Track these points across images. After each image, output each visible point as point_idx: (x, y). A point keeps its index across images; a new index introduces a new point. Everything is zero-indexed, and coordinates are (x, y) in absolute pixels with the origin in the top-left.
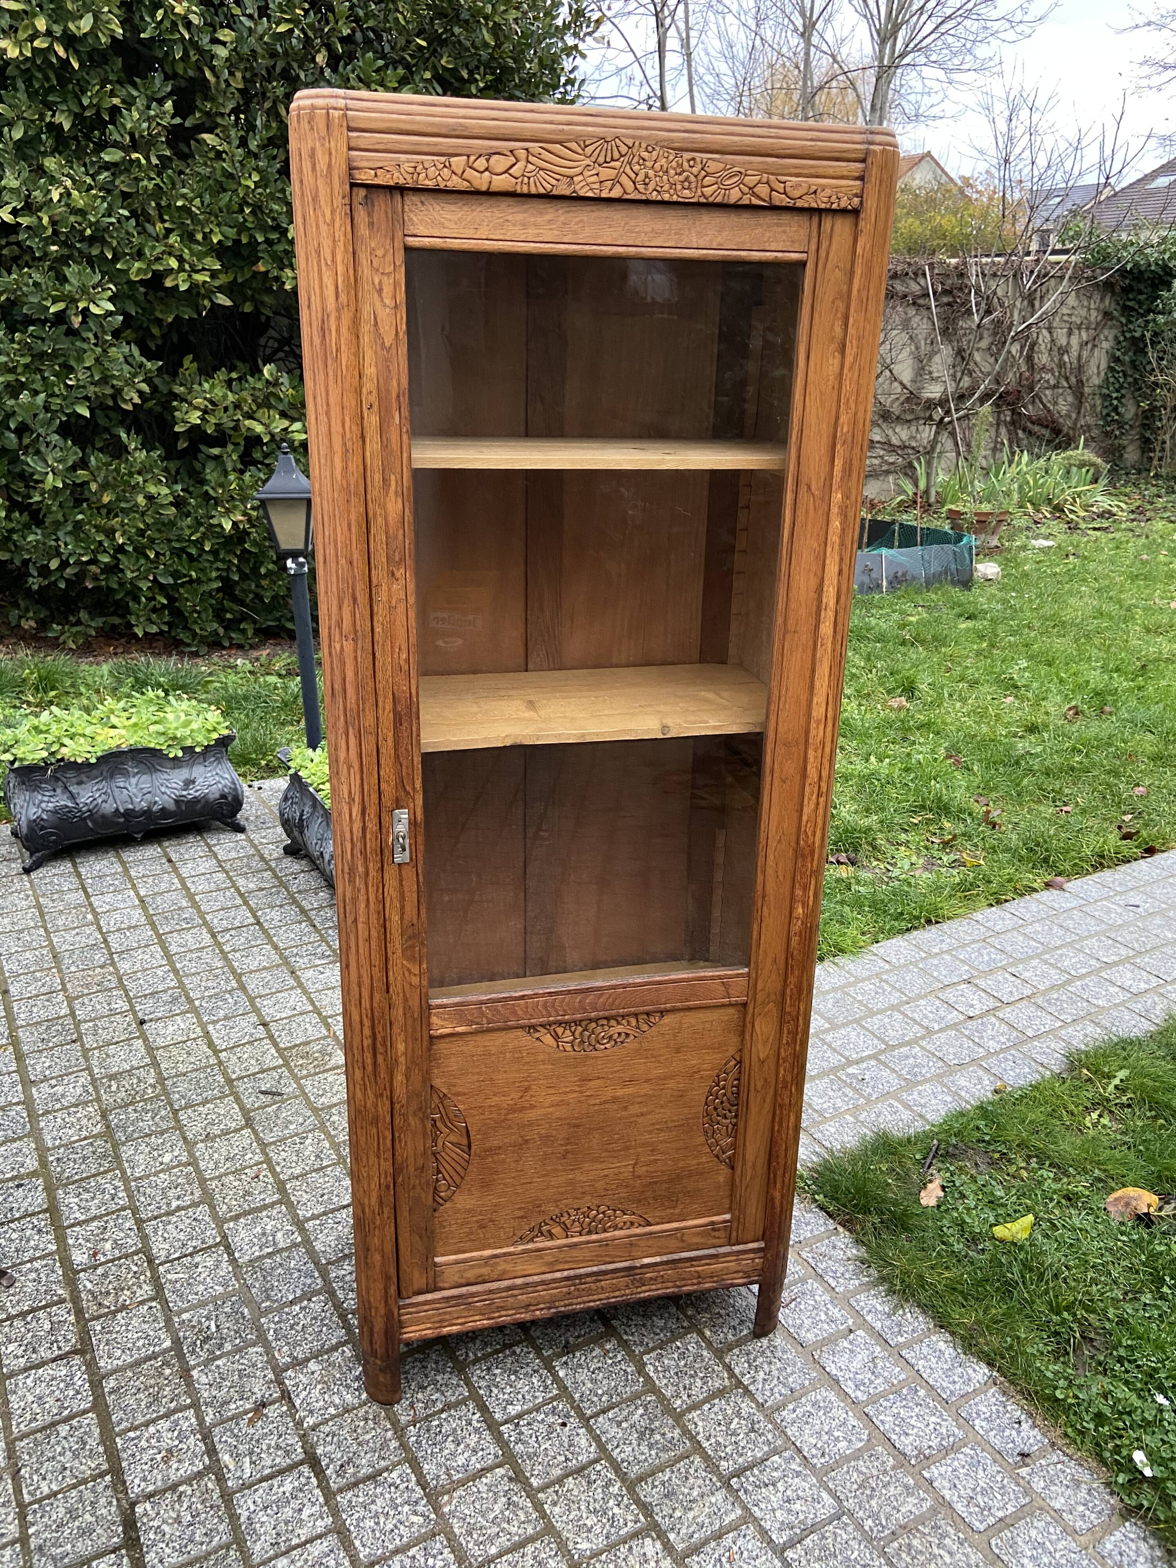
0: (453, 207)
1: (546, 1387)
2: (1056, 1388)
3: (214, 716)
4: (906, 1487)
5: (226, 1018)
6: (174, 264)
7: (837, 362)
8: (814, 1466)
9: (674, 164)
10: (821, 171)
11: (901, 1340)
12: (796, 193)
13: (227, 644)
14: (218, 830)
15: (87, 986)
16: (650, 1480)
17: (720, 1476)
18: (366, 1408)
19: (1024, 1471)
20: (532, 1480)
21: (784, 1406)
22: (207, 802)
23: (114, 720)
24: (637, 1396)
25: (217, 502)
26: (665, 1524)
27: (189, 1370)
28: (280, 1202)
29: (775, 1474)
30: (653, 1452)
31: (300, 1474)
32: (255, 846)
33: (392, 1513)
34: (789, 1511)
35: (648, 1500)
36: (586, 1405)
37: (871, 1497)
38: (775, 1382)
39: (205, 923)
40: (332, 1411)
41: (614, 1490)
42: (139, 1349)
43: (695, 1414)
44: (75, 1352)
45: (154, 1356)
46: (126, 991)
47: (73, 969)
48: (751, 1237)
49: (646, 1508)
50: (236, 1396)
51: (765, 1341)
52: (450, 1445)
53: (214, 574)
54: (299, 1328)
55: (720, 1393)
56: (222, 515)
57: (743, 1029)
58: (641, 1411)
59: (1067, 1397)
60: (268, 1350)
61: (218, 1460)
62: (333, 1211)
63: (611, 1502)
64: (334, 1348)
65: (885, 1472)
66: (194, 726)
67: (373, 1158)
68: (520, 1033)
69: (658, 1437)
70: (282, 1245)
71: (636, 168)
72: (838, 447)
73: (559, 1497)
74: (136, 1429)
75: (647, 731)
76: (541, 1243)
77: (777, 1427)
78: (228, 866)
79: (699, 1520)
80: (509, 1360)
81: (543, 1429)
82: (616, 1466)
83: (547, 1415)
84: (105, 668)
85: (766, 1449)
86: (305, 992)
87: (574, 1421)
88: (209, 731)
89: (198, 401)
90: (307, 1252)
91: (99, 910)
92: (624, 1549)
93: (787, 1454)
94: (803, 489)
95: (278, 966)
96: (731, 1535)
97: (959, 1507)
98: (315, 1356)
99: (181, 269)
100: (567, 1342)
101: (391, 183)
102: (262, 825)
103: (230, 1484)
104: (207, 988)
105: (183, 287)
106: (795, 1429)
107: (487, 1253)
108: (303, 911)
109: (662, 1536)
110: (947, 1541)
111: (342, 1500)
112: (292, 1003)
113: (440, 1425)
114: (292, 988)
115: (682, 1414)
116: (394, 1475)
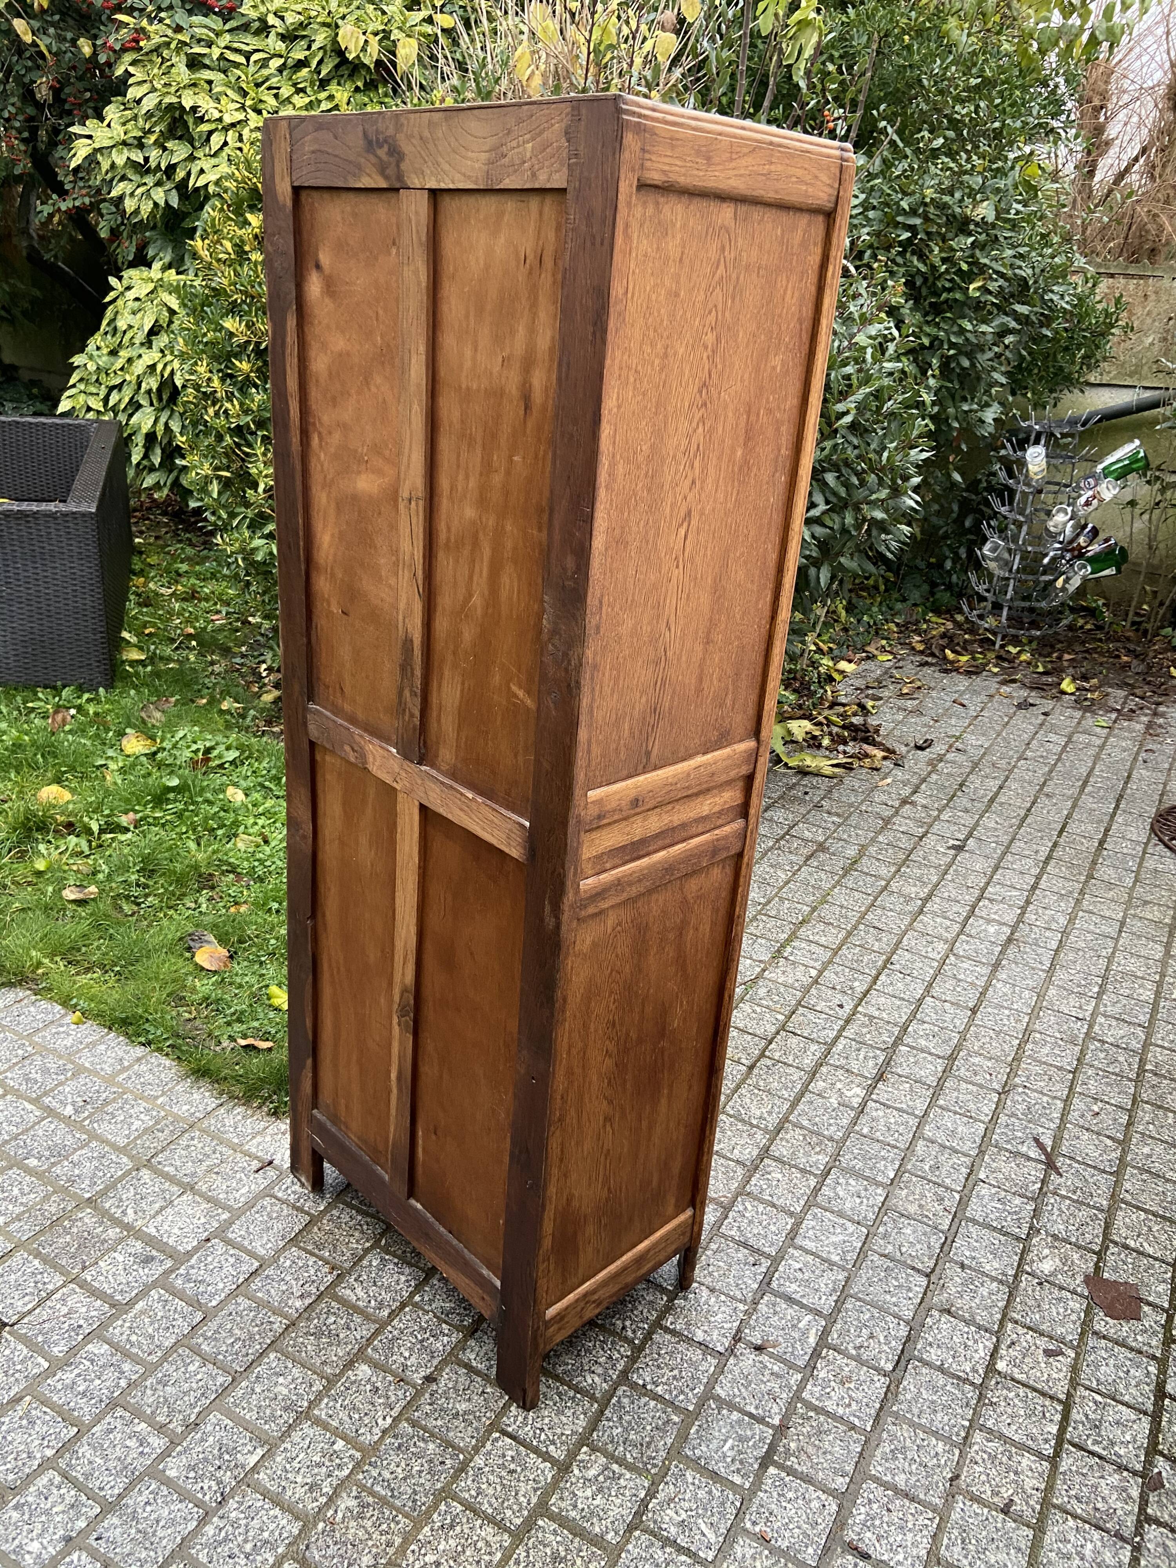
50: (767, 1372)
54: (676, 1372)
60: (713, 1381)
64: (673, 1333)
70: (603, 1460)
98: (690, 1341)
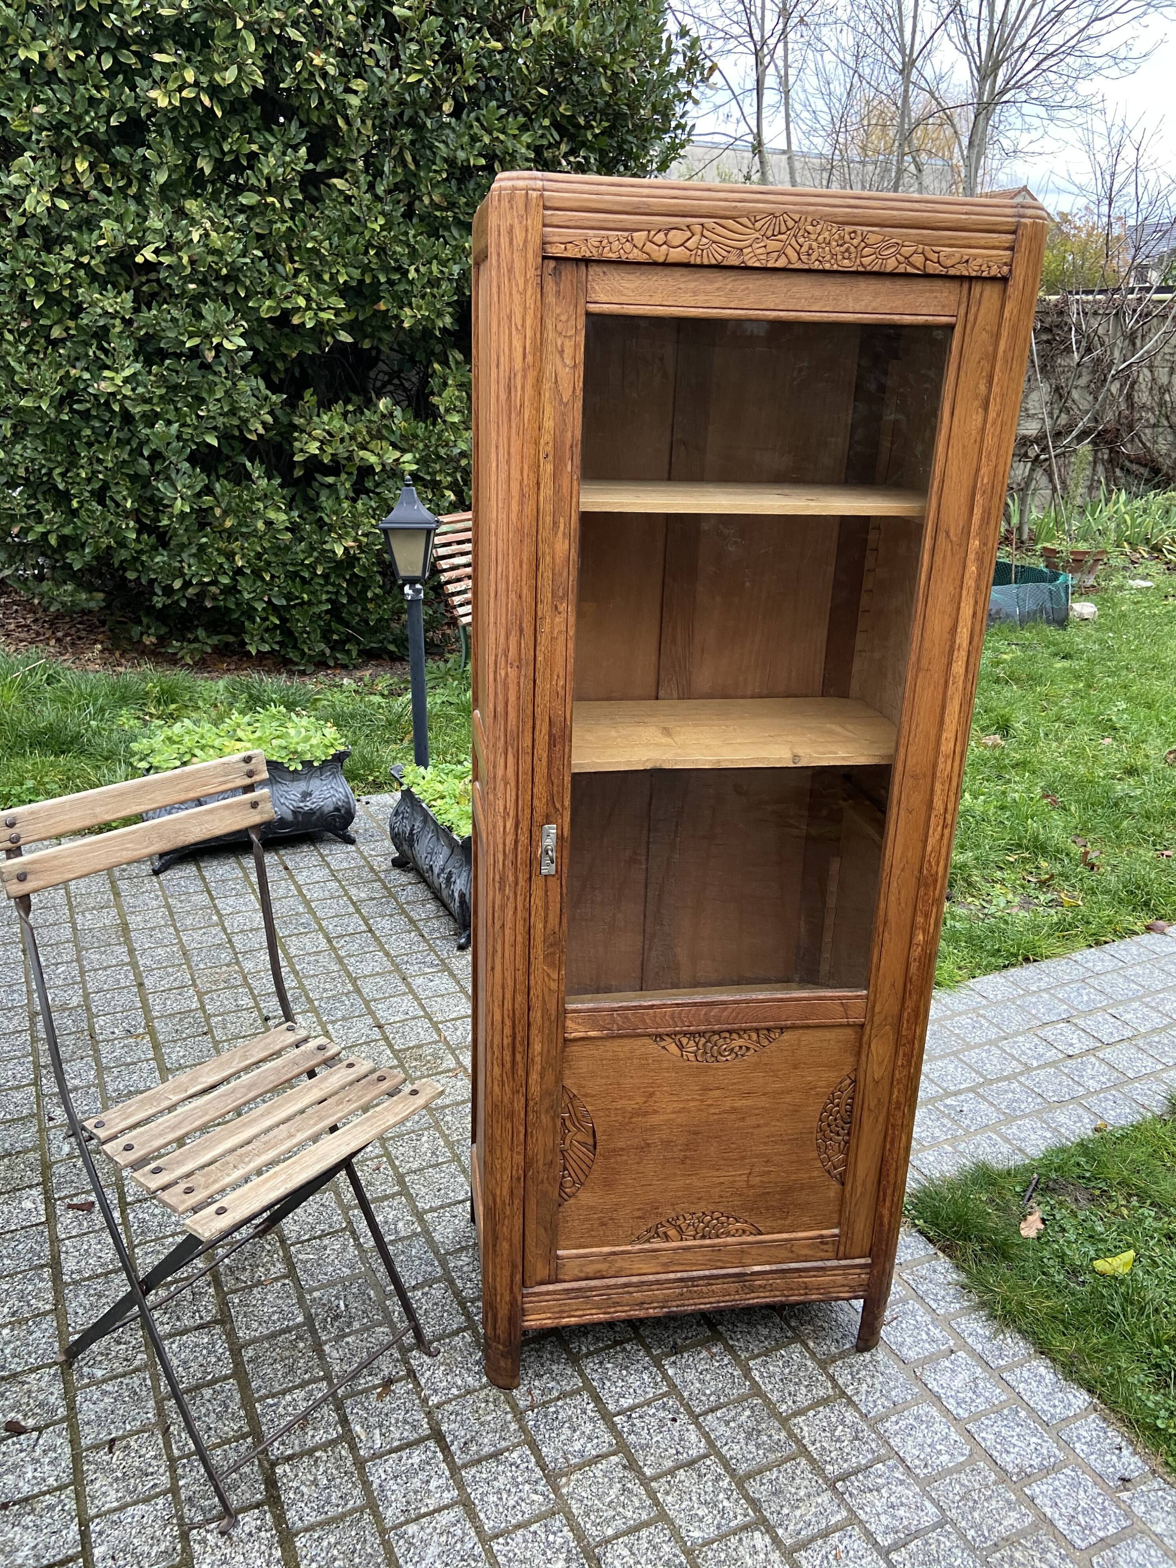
0: (631, 277)
1: (656, 1384)
2: (1157, 1418)
3: (331, 732)
4: (1008, 1502)
5: (344, 1019)
6: (302, 302)
7: (980, 418)
8: (917, 1476)
9: (836, 236)
10: (973, 242)
11: (1002, 1363)
12: (949, 263)
13: (332, 664)
14: (329, 840)
15: (215, 982)
16: (758, 1478)
17: (826, 1479)
18: (486, 1391)
19: (1125, 1495)
20: (645, 1469)
21: (887, 1417)
22: (322, 814)
23: (240, 733)
24: (743, 1398)
25: (331, 528)
26: (773, 1519)
27: (320, 1345)
28: (400, 1193)
29: (879, 1481)
30: (761, 1452)
31: (427, 1448)
32: (365, 858)
33: (513, 1490)
34: (894, 1516)
35: (757, 1496)
36: (696, 1403)
37: (973, 1509)
38: (878, 1394)
39: (321, 928)
40: (455, 1391)
41: (724, 1484)
42: (274, 1322)
43: (800, 1419)
44: (216, 1322)
45: (288, 1330)
46: (251, 989)
47: (202, 966)
48: (856, 1251)
49: (754, 1503)
50: (365, 1372)
51: (867, 1356)
52: (566, 1431)
53: (324, 597)
54: (422, 1312)
55: (825, 1401)
56: (335, 541)
57: (859, 1048)
58: (748, 1413)
59: (1168, 1427)
60: (394, 1331)
61: (350, 1430)
62: (449, 1205)
63: (721, 1496)
65: (987, 1486)
66: (314, 741)
67: (506, 1151)
68: (647, 1040)
69: (765, 1438)
70: (402, 1234)
71: (801, 240)
72: (978, 497)
73: (671, 1487)
74: (273, 1396)
75: (779, 760)
76: (657, 1244)
77: (880, 1436)
78: (340, 876)
79: (807, 1518)
80: (620, 1356)
81: (654, 1422)
82: (725, 1463)
83: (657, 1410)
84: (221, 684)
85: (870, 1456)
86: (416, 998)
87: (683, 1418)
88: (327, 747)
89: (317, 432)
90: (427, 1242)
91: (223, 912)
92: (734, 1541)
93: (890, 1463)
94: (942, 536)
95: (390, 972)
96: (837, 1534)
97: (1061, 1525)
98: (438, 1339)
99: (308, 308)
100: (675, 1343)
101: (579, 256)
102: (371, 838)
103: (362, 1452)
104: (325, 990)
105: (309, 325)
106: (898, 1440)
107: (606, 1249)
108: (412, 921)
109: (770, 1530)
110: (1049, 1556)
111: (467, 1474)
112: (404, 1008)
113: (557, 1412)
114: (404, 994)
115: (788, 1418)
116: (515, 1455)
